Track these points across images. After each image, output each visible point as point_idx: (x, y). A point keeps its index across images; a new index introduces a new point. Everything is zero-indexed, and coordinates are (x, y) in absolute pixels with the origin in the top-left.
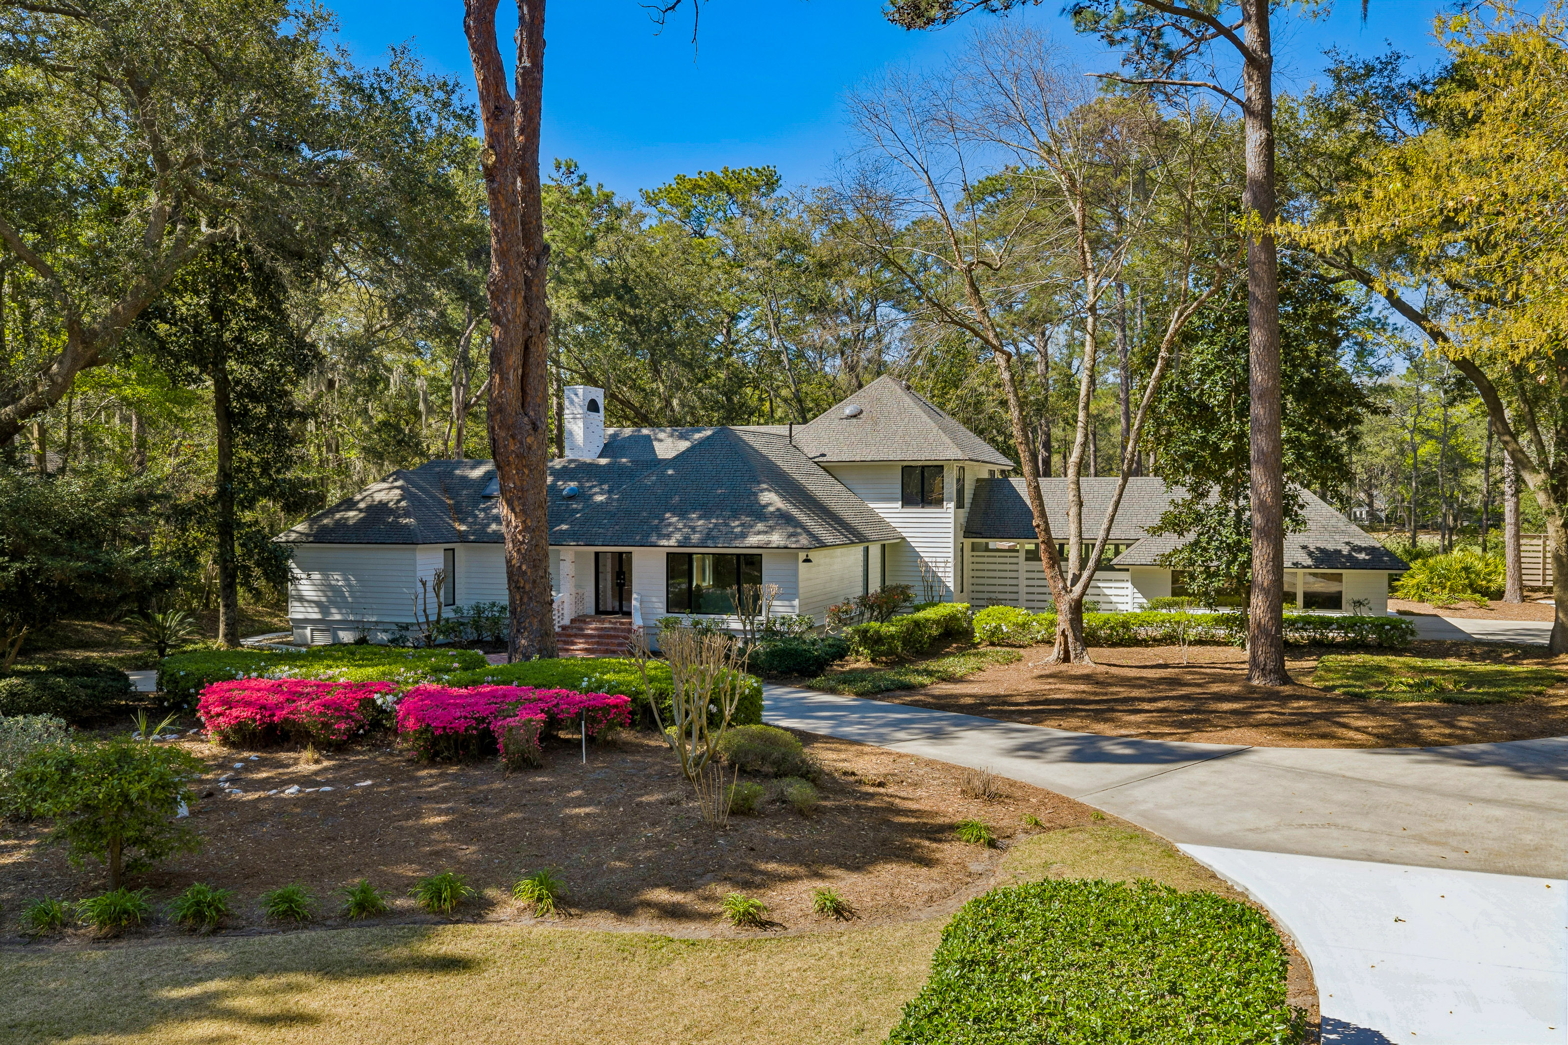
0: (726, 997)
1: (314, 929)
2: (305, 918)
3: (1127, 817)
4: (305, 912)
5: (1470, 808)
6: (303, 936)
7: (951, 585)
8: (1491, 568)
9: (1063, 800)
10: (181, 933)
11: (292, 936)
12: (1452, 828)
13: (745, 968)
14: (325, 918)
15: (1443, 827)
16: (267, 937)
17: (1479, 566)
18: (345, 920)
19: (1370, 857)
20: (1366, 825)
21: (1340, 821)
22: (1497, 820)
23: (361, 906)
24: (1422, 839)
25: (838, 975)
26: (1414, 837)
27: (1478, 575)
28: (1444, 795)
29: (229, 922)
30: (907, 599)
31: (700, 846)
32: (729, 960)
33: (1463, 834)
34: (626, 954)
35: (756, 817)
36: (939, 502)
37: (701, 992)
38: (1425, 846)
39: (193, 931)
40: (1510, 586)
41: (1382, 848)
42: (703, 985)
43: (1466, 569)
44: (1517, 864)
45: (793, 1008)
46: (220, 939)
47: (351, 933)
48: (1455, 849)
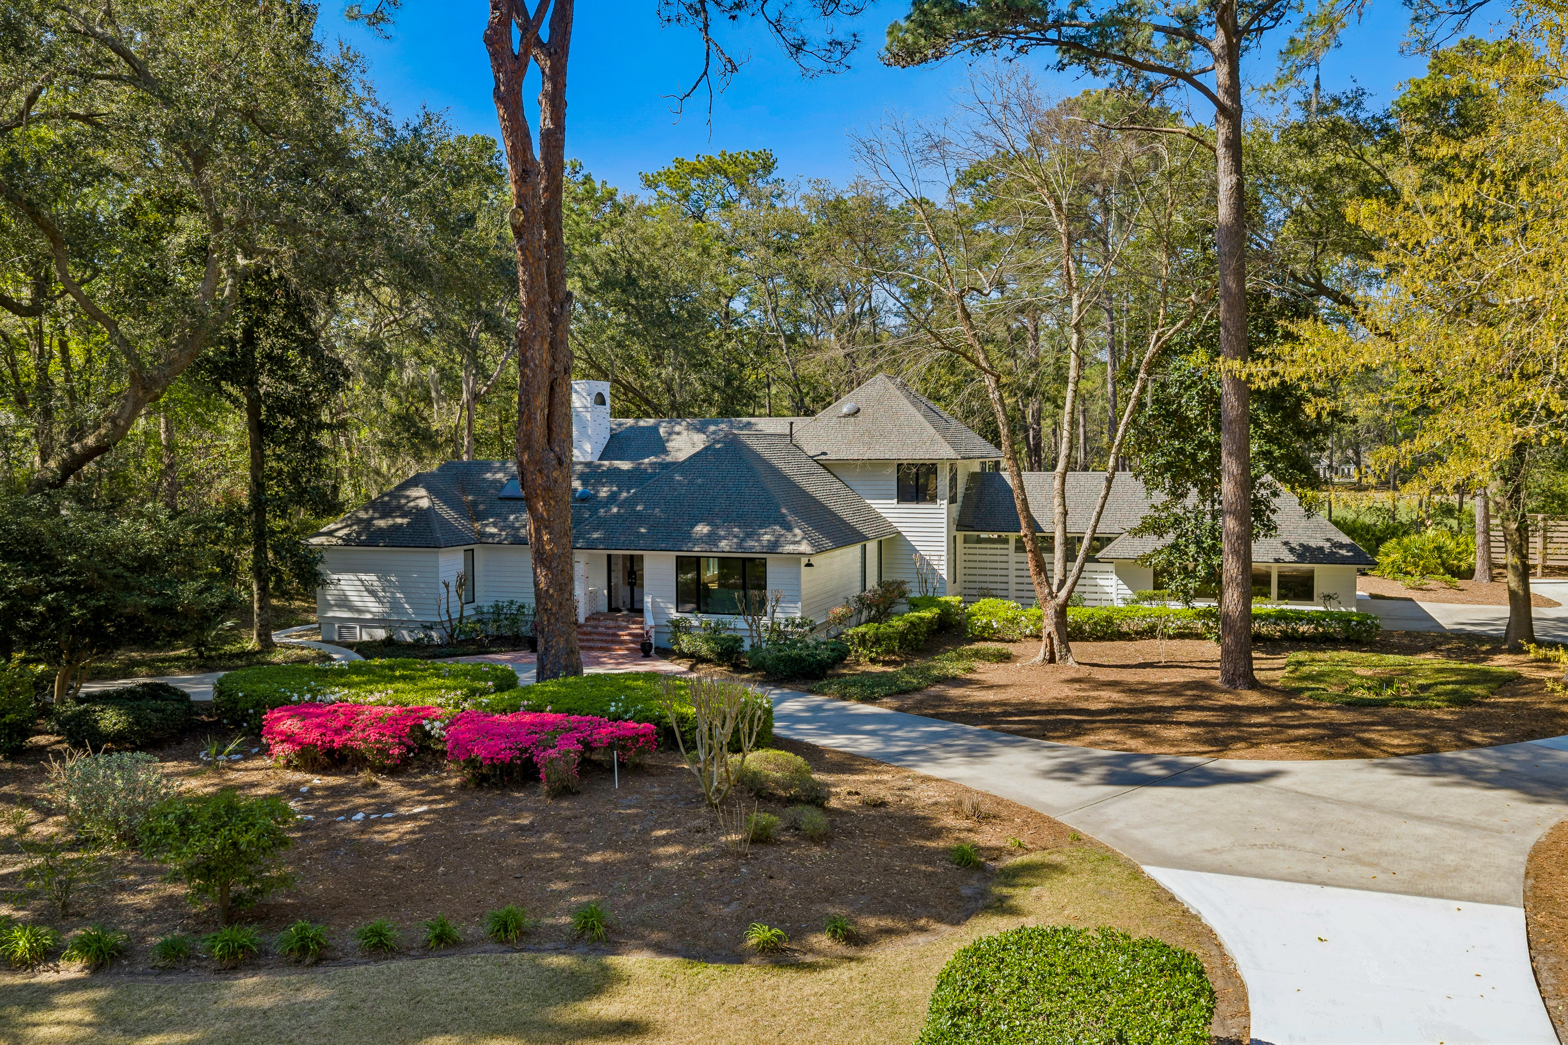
0: (756, 1021)
1: (400, 959)
2: (392, 949)
3: (1100, 837)
4: (392, 943)
5: (1404, 826)
6: (392, 966)
7: (944, 574)
8: (1463, 547)
9: (1045, 820)
10: (289, 965)
11: (383, 966)
12: (1385, 848)
13: (770, 993)
14: (409, 949)
15: (1376, 846)
16: (362, 968)
17: (1451, 545)
18: (426, 951)
19: (1309, 880)
20: (1309, 845)
21: (1288, 841)
22: (1426, 839)
23: (440, 938)
24: (1357, 860)
25: (849, 1000)
26: (1349, 857)
27: (1449, 553)
28: (1383, 811)
29: (329, 954)
30: (902, 595)
31: (725, 874)
32: (756, 985)
33: (1394, 854)
34: (668, 980)
35: (773, 845)
36: (933, 499)
37: (734, 1016)
38: (1359, 867)
39: (298, 962)
40: (1480, 566)
41: (1321, 869)
42: (735, 1010)
43: (1439, 549)
44: (1436, 885)
45: (813, 1030)
46: (322, 970)
47: (433, 963)
48: (1385, 871)
